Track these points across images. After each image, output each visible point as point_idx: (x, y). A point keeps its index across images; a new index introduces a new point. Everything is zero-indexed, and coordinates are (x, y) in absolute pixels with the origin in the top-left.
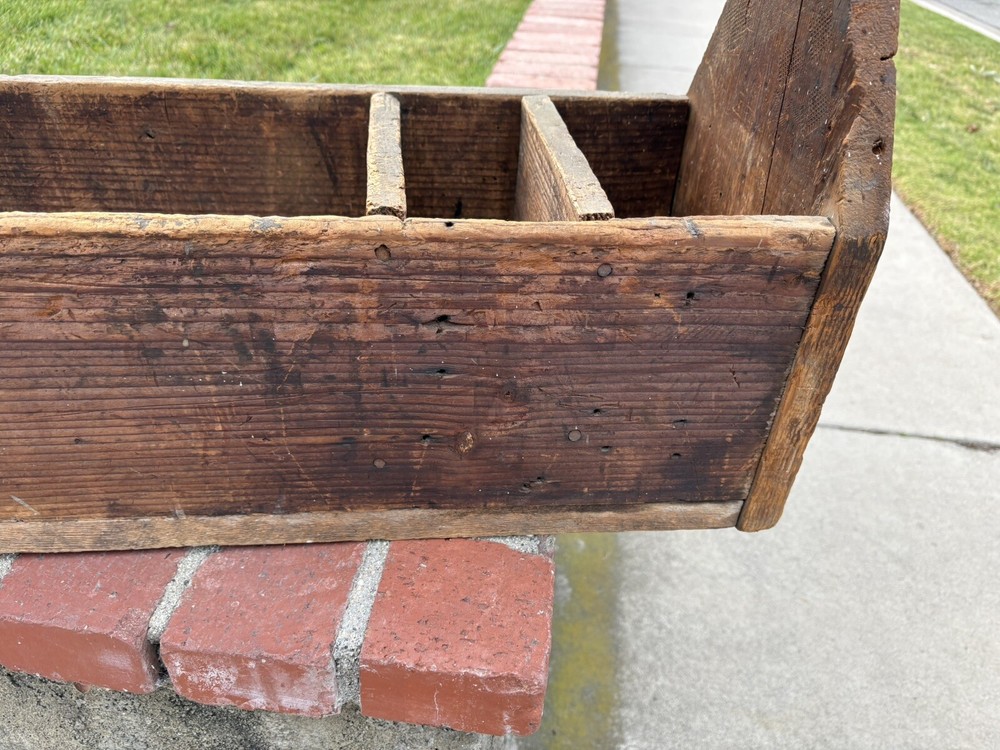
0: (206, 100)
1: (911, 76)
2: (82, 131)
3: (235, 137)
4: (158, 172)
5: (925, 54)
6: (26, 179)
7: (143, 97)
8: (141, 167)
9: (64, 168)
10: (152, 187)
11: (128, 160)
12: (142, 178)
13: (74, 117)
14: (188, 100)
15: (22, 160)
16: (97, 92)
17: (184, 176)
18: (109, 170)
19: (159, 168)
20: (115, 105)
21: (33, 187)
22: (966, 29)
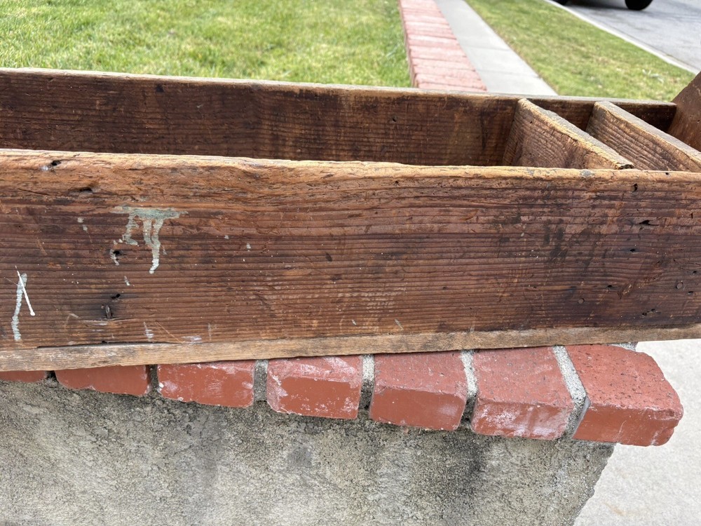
0: (432, 101)
2: (359, 117)
3: (439, 121)
4: (391, 141)
6: (319, 144)
7: (398, 99)
8: (383, 138)
9: (342, 138)
10: (386, 149)
11: (378, 134)
12: (382, 144)
13: (358, 109)
14: (421, 101)
15: (321, 133)
16: (375, 95)
17: (404, 143)
18: (366, 140)
19: (393, 138)
20: (382, 103)
21: (322, 148)
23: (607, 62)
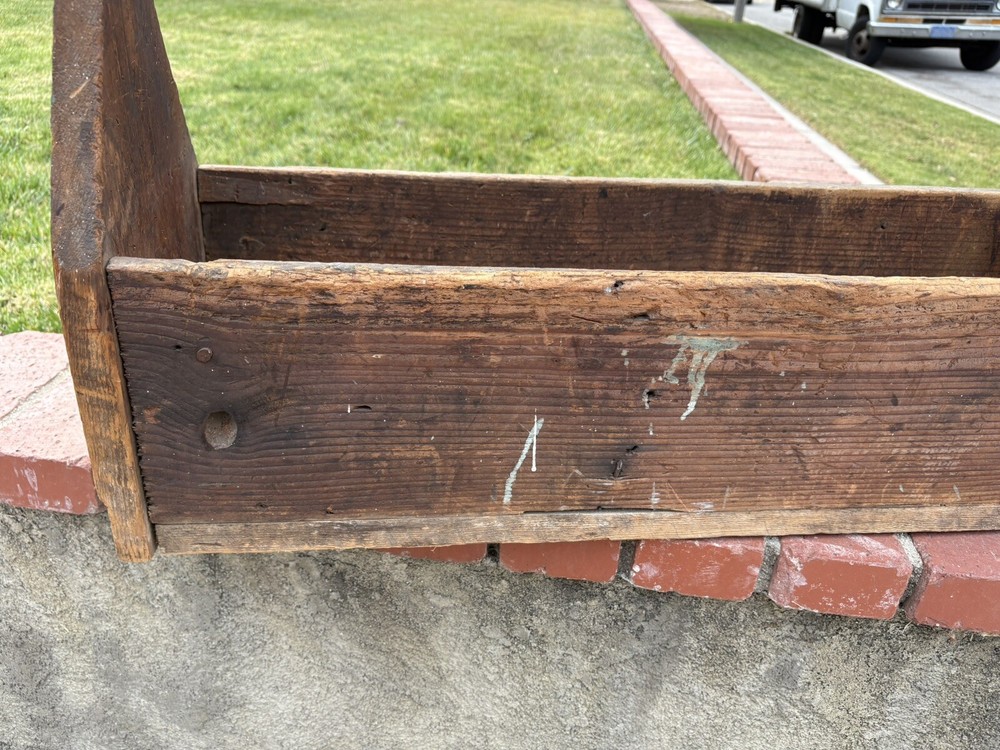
0: (935, 201)
1: (960, 164)
2: (839, 224)
3: (941, 228)
4: (875, 254)
5: (960, 144)
6: (783, 259)
7: (893, 200)
8: (865, 251)
9: (812, 251)
10: (866, 265)
11: (860, 245)
12: (862, 258)
13: (839, 214)
14: (922, 201)
15: (787, 245)
16: (864, 196)
17: (891, 256)
18: (842, 253)
19: (877, 251)
20: (871, 205)
21: (785, 265)
22: (986, 121)
23: (953, 144)
